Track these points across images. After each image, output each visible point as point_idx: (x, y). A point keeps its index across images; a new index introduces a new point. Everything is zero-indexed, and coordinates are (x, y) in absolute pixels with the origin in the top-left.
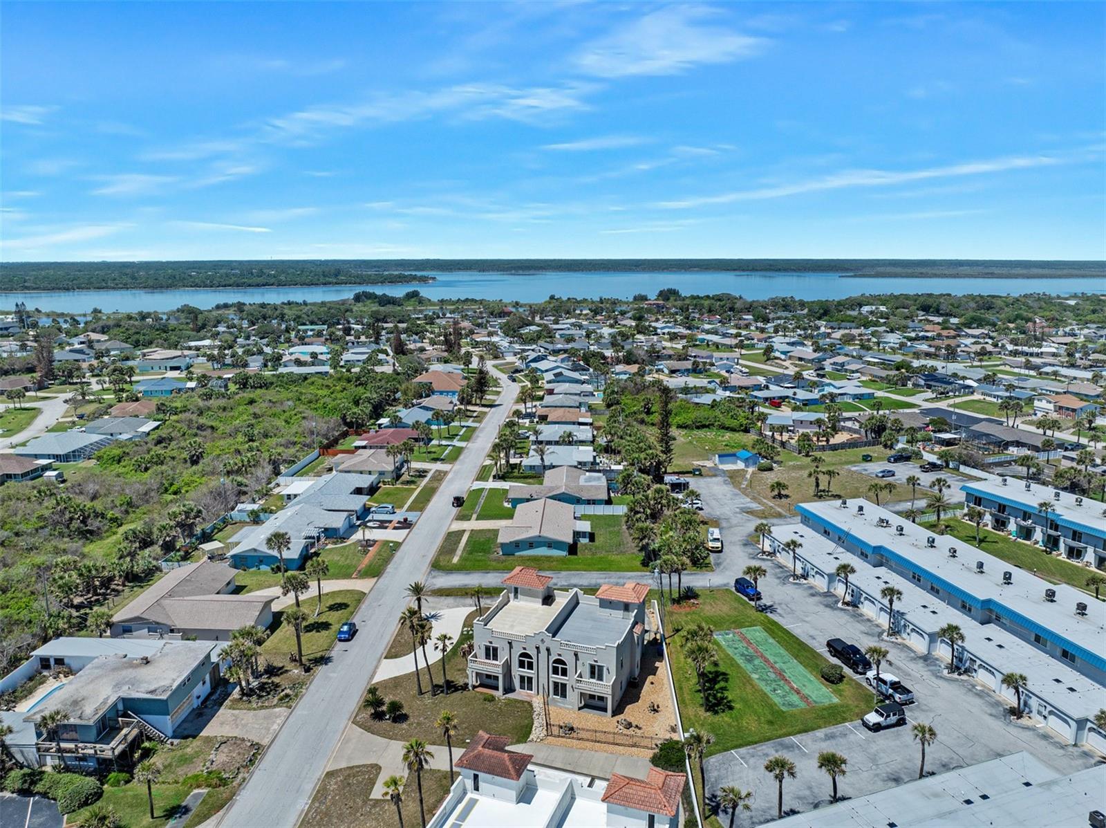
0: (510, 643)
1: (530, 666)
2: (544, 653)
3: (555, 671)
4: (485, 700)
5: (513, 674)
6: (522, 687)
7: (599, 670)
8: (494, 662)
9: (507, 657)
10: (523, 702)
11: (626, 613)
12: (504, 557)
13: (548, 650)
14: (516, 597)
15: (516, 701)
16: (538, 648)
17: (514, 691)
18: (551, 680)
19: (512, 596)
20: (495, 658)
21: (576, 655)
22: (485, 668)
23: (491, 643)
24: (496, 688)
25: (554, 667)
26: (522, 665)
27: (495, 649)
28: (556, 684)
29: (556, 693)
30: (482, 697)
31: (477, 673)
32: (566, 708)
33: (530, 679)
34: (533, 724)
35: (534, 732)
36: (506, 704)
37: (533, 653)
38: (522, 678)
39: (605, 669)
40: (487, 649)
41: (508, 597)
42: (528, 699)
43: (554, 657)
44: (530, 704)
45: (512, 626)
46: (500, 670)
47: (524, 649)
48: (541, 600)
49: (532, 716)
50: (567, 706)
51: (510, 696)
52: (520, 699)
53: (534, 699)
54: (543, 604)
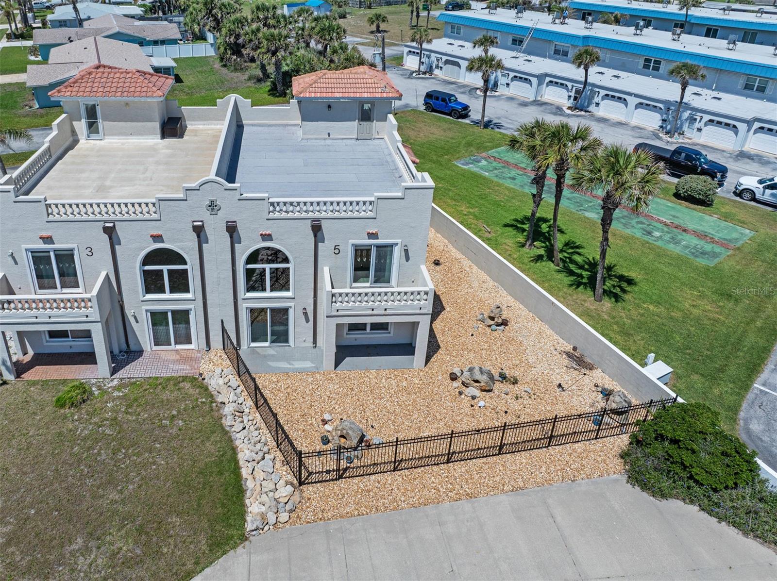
0: (110, 232)
1: (180, 283)
2: (218, 239)
3: (255, 282)
4: (61, 404)
5: (129, 312)
6: (160, 340)
7: (379, 257)
8: (70, 293)
9: (105, 271)
10: (177, 381)
11: (365, 124)
12: (43, 111)
13: (232, 229)
14: (92, 127)
15: (157, 383)
16: (199, 230)
17: (140, 353)
18: (243, 306)
19: (81, 126)
20: (69, 277)
21: (317, 229)
22: (43, 315)
23: (48, 240)
24: (89, 358)
25: (249, 273)
26: (152, 283)
27: (66, 258)
28: (256, 314)
29: (257, 336)
30: (49, 397)
31: (20, 334)
32: (301, 371)
33: (182, 317)
34: (234, 450)
35: (250, 484)
36: (130, 403)
37: (186, 245)
38: (158, 318)
39: (397, 252)
40: (40, 260)
41: (73, 132)
42: (184, 370)
43: (248, 245)
44: (198, 382)
45: (102, 189)
46: (94, 313)
47: (157, 238)
48: (157, 126)
49: (219, 420)
50: (298, 365)
51: (133, 371)
52: (165, 374)
53: (204, 367)
54: (164, 136)
